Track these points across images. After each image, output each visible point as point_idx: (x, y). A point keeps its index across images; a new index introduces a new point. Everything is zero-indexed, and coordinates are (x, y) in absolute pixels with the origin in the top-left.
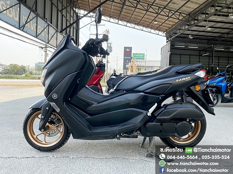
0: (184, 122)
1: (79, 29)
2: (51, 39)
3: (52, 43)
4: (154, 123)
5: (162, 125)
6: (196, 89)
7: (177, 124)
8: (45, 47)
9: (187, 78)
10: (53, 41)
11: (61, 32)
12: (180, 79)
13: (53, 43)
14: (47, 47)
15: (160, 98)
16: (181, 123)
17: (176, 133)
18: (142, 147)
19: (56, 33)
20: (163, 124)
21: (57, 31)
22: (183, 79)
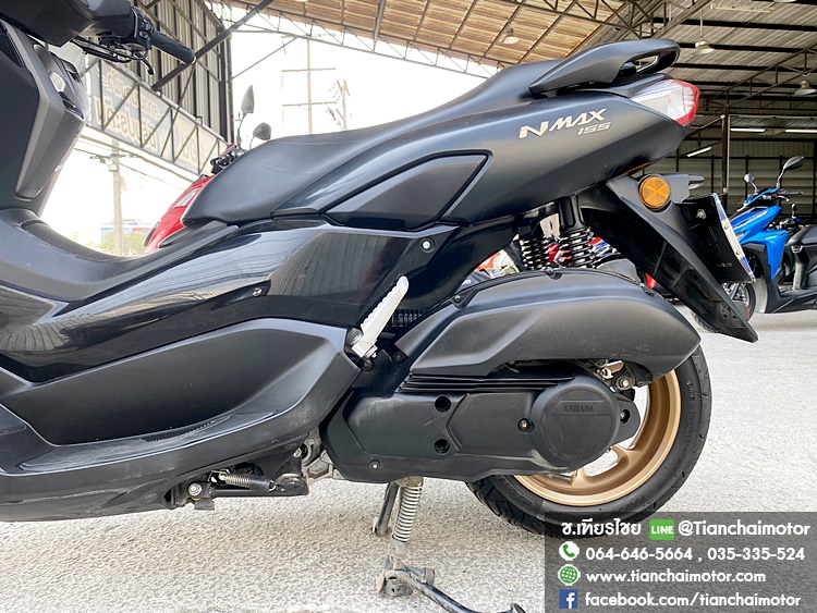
0: (579, 383)
1: (230, 78)
2: (114, 114)
3: (120, 130)
4: (398, 399)
5: (443, 404)
6: (648, 200)
7: (537, 394)
8: (113, 155)
9: (584, 115)
10: (124, 123)
11: (156, 88)
12: (545, 125)
13: (125, 132)
14: (121, 153)
15: (426, 245)
16: (561, 388)
17: (535, 453)
18: (382, 531)
19: (135, 91)
20: (454, 400)
21: (137, 85)
22: (560, 123)
